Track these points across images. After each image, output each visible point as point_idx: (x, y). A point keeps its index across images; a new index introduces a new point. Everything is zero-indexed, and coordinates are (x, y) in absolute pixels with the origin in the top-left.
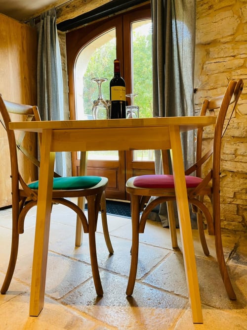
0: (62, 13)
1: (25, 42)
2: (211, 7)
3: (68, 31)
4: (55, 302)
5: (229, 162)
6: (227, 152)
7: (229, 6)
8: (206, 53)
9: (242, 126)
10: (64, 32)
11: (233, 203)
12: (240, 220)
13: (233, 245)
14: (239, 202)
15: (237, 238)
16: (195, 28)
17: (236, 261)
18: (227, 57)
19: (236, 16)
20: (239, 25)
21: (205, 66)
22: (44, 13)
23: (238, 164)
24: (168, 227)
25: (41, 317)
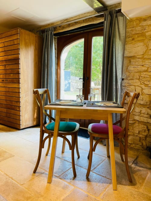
0: (57, 29)
1: (37, 44)
2: (133, 39)
3: (58, 37)
4: (56, 177)
5: (137, 116)
6: (137, 111)
7: (143, 40)
8: (129, 61)
9: (144, 100)
10: (57, 37)
11: (138, 136)
12: (141, 144)
13: (136, 157)
14: (141, 136)
15: (139, 153)
16: (124, 49)
17: (136, 165)
18: (139, 65)
19: (145, 46)
20: (146, 50)
21: (128, 68)
22: (47, 29)
23: (142, 117)
24: (105, 145)
25: (52, 183)
